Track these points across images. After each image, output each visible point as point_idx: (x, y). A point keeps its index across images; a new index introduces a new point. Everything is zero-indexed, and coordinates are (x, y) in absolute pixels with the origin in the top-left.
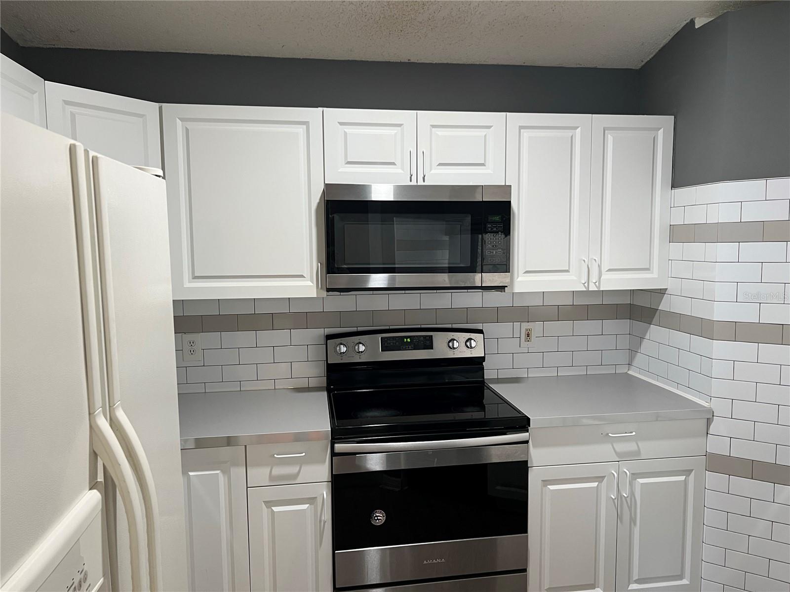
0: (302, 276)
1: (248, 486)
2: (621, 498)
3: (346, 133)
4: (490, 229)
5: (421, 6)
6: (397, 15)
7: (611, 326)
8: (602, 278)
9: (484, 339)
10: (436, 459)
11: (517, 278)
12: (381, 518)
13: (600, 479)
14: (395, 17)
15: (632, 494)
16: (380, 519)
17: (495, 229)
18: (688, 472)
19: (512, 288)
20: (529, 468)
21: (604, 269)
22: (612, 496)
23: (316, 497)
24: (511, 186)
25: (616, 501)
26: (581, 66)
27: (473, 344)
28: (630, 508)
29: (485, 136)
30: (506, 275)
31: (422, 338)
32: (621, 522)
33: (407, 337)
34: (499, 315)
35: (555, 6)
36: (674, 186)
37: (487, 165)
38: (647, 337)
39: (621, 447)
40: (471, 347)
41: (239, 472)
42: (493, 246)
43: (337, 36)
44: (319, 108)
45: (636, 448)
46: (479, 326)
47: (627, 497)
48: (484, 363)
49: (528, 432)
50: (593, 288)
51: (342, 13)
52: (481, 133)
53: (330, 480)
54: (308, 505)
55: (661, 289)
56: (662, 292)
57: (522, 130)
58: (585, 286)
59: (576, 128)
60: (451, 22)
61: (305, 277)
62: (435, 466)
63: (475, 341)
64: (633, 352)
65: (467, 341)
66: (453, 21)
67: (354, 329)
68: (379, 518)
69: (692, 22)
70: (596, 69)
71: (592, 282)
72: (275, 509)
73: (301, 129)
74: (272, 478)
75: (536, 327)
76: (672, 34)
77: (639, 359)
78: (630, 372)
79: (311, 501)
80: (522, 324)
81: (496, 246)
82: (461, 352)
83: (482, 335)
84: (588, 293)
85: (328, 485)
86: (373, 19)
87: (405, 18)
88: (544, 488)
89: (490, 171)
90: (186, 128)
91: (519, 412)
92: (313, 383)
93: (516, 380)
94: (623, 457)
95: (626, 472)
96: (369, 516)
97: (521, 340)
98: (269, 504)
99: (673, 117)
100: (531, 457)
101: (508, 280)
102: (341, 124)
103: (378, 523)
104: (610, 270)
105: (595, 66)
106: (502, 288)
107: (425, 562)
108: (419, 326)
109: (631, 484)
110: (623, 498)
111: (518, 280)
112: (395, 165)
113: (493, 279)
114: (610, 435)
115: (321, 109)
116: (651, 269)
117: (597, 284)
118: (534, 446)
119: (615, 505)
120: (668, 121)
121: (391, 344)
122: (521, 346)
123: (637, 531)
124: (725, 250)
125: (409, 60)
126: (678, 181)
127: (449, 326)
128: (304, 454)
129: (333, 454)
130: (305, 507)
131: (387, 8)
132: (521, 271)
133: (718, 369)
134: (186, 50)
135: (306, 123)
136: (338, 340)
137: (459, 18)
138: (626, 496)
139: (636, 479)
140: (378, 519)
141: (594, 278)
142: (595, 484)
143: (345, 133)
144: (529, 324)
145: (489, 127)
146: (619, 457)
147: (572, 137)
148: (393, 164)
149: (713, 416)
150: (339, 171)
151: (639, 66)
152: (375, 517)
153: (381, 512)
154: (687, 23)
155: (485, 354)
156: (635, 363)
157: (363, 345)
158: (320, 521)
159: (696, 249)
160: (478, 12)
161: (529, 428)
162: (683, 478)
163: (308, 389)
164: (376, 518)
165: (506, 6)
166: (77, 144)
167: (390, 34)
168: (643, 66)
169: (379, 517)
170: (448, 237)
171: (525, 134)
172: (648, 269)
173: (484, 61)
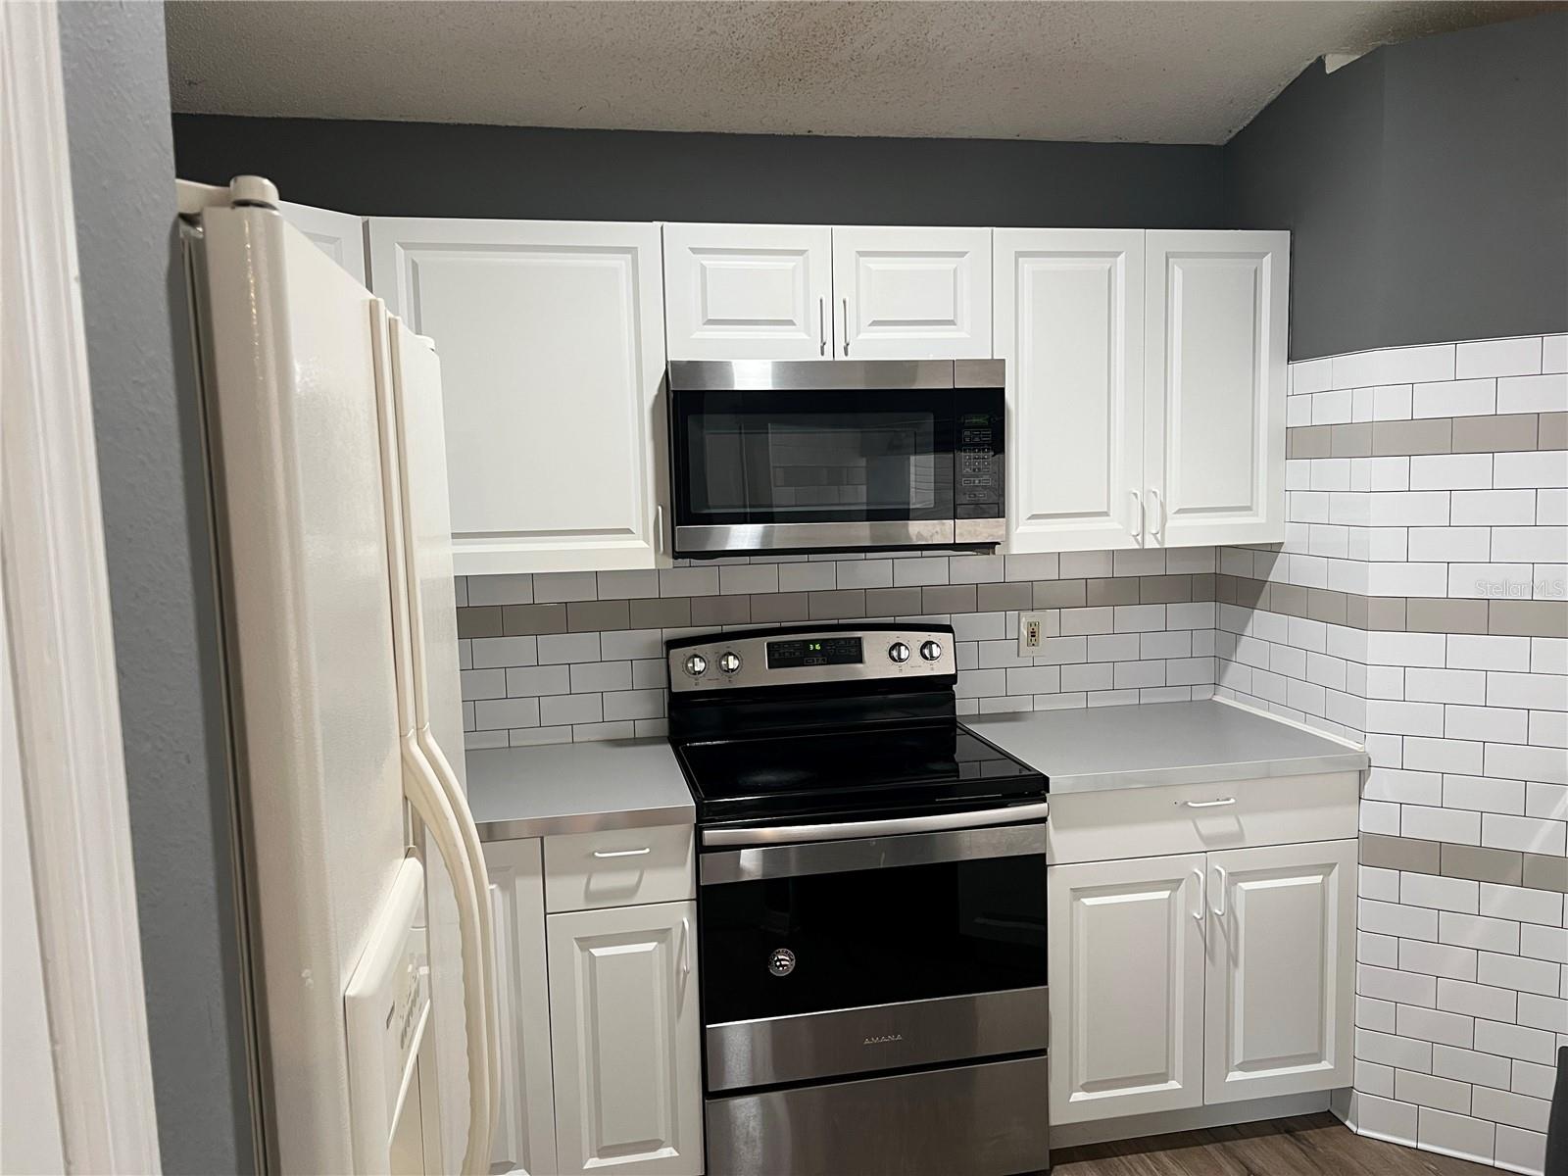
0: (628, 531)
1: (548, 911)
2: (1211, 916)
3: (706, 268)
4: (967, 440)
5: (838, 37)
6: (795, 52)
7: (1182, 614)
8: (1167, 525)
9: (954, 642)
10: (883, 855)
11: (1017, 528)
12: (787, 963)
13: (1174, 884)
14: (791, 55)
15: (1231, 910)
16: (786, 965)
17: (977, 439)
18: (1326, 869)
19: (1008, 546)
20: (1049, 868)
21: (1170, 510)
22: (1196, 915)
23: (670, 929)
24: (1004, 360)
25: (1202, 922)
26: (1120, 141)
27: (936, 651)
28: (1227, 937)
29: (955, 271)
30: (998, 522)
31: (843, 642)
32: (1212, 959)
33: (814, 642)
34: (978, 598)
35: (1078, 35)
36: (1292, 357)
37: (958, 323)
38: (1248, 631)
39: (1210, 826)
40: (932, 656)
41: (528, 886)
42: (974, 470)
43: (682, 90)
44: (654, 222)
45: (1236, 827)
46: (944, 620)
47: (1223, 915)
48: (954, 686)
49: (1045, 801)
50: (1151, 543)
51: (696, 49)
52: (949, 264)
53: (694, 897)
54: (655, 943)
55: (1271, 544)
56: (1273, 550)
57: (1020, 259)
58: (1137, 540)
59: (1117, 254)
60: (891, 64)
61: (633, 533)
62: (882, 867)
63: (938, 646)
64: (1222, 660)
65: (924, 646)
66: (895, 63)
67: (717, 630)
68: (783, 963)
69: (1320, 62)
70: (1146, 145)
71: (1149, 533)
72: (597, 952)
73: (622, 262)
74: (589, 895)
75: (1048, 620)
76: (1285, 83)
77: (1234, 674)
78: (1217, 698)
79: (661, 935)
80: (1022, 613)
81: (979, 469)
82: (915, 667)
83: (951, 635)
84: (1143, 553)
85: (691, 905)
86: (751, 60)
87: (808, 57)
88: (1075, 903)
89: (963, 335)
90: (413, 262)
91: (1028, 768)
92: (643, 729)
93: (1013, 717)
94: (1214, 844)
95: (1218, 870)
96: (767, 959)
97: (1021, 642)
98: (586, 943)
99: (1289, 232)
100: (1051, 848)
101: (1002, 532)
102: (694, 250)
103: (781, 972)
104: (1180, 511)
105: (1146, 140)
106: (988, 547)
107: (867, 1041)
108: (836, 622)
109: (1228, 893)
110: (1215, 916)
111: (1018, 530)
112: (794, 324)
113: (976, 531)
114: (1190, 804)
115: (658, 224)
116: (1254, 508)
117: (1159, 536)
118: (1055, 828)
119: (1201, 930)
120: (1277, 241)
121: (787, 654)
122: (1021, 654)
123: (1239, 975)
124: (1386, 470)
125: (809, 132)
126: (1299, 348)
127: (890, 620)
128: (647, 850)
129: (701, 848)
130: (650, 946)
131: (778, 41)
132: (1024, 514)
133: (1378, 682)
134: (401, 116)
135: (631, 250)
136: (689, 650)
137: (906, 56)
138: (1220, 913)
139: (1236, 884)
140: (781, 965)
141: (1153, 527)
142: (1165, 894)
143: (703, 268)
144: (1035, 613)
145: (962, 254)
146: (1206, 844)
147: (1110, 270)
148: (790, 323)
149: (1370, 766)
150: (693, 337)
151: (1224, 141)
152: (776, 962)
153: (787, 952)
154: (1311, 65)
155: (956, 670)
156: (1226, 682)
157: (736, 657)
158: (678, 973)
159: (1334, 471)
160: (941, 46)
161: (1047, 795)
162: (1318, 879)
163: (636, 741)
164: (778, 964)
165: (992, 35)
166: (379, 299)
167: (779, 85)
168: (1231, 141)
169: (784, 961)
170: (864, 459)
171: (1026, 265)
172: (1249, 508)
173: (947, 133)
